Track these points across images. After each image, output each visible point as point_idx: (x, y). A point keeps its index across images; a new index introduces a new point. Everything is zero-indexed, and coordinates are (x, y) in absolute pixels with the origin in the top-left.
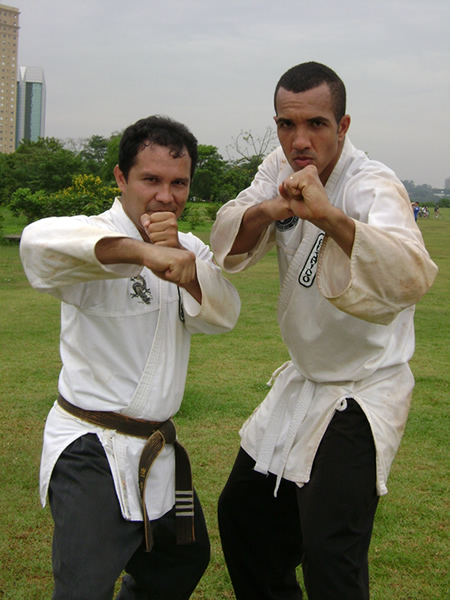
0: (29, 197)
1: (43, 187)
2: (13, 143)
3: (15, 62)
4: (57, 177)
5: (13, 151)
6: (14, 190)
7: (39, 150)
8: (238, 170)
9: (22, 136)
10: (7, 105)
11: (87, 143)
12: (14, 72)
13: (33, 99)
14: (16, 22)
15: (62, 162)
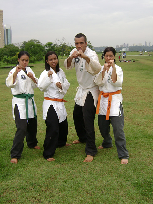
0: (7, 58)
1: (10, 56)
3: (3, 24)
4: (13, 53)
6: (3, 57)
10: (2, 35)
11: (22, 44)
12: (3, 26)
13: (8, 33)
14: (2, 14)
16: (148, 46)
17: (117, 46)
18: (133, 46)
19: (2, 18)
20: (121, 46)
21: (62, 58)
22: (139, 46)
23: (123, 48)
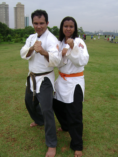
2: (24, 27)
3: (24, 14)
4: (31, 32)
5: (24, 28)
6: (25, 35)
7: (28, 28)
9: (26, 26)
10: (23, 21)
13: (27, 20)
14: (24, 7)
15: (32, 30)
16: (115, 33)
17: (95, 32)
18: (106, 32)
19: (24, 10)
20: (98, 32)
22: (109, 33)
23: (99, 33)
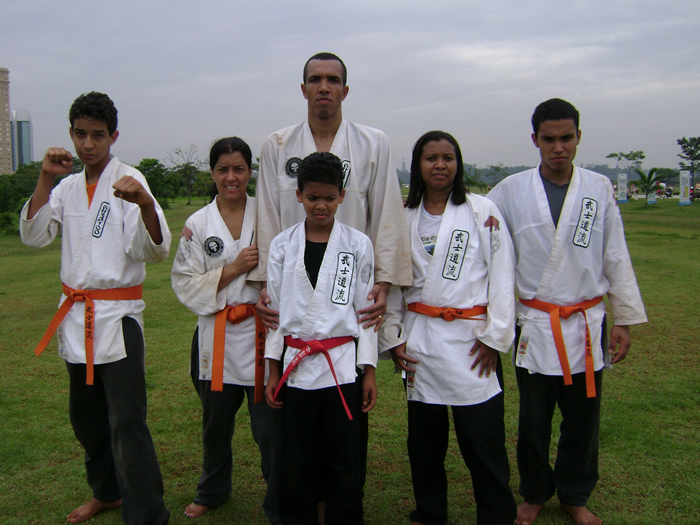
2: (11, 167)
3: (8, 108)
5: (13, 172)
7: (33, 171)
8: (174, 174)
10: (4, 139)
12: (8, 115)
13: (23, 133)
14: (7, 78)
19: (7, 89)
21: (189, 204)
